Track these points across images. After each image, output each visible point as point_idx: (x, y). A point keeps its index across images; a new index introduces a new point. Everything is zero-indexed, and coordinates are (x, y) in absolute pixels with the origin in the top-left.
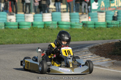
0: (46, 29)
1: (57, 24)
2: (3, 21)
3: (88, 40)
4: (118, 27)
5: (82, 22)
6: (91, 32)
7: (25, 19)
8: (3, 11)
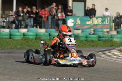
0: (38, 40)
4: (110, 40)
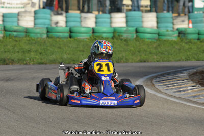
0: (117, 39)
1: (135, 32)
2: (45, 24)
3: (187, 60)
5: (177, 29)
6: (193, 47)
7: (81, 22)
8: (44, 8)
